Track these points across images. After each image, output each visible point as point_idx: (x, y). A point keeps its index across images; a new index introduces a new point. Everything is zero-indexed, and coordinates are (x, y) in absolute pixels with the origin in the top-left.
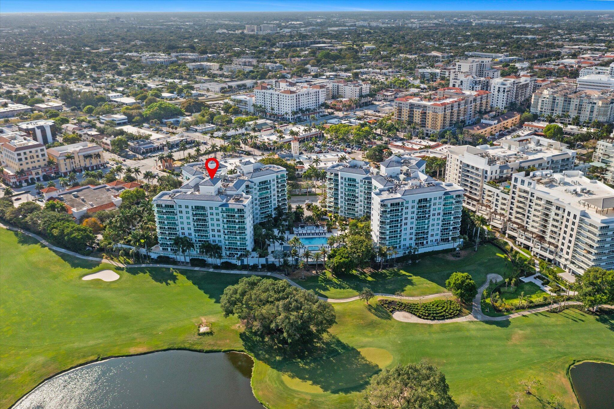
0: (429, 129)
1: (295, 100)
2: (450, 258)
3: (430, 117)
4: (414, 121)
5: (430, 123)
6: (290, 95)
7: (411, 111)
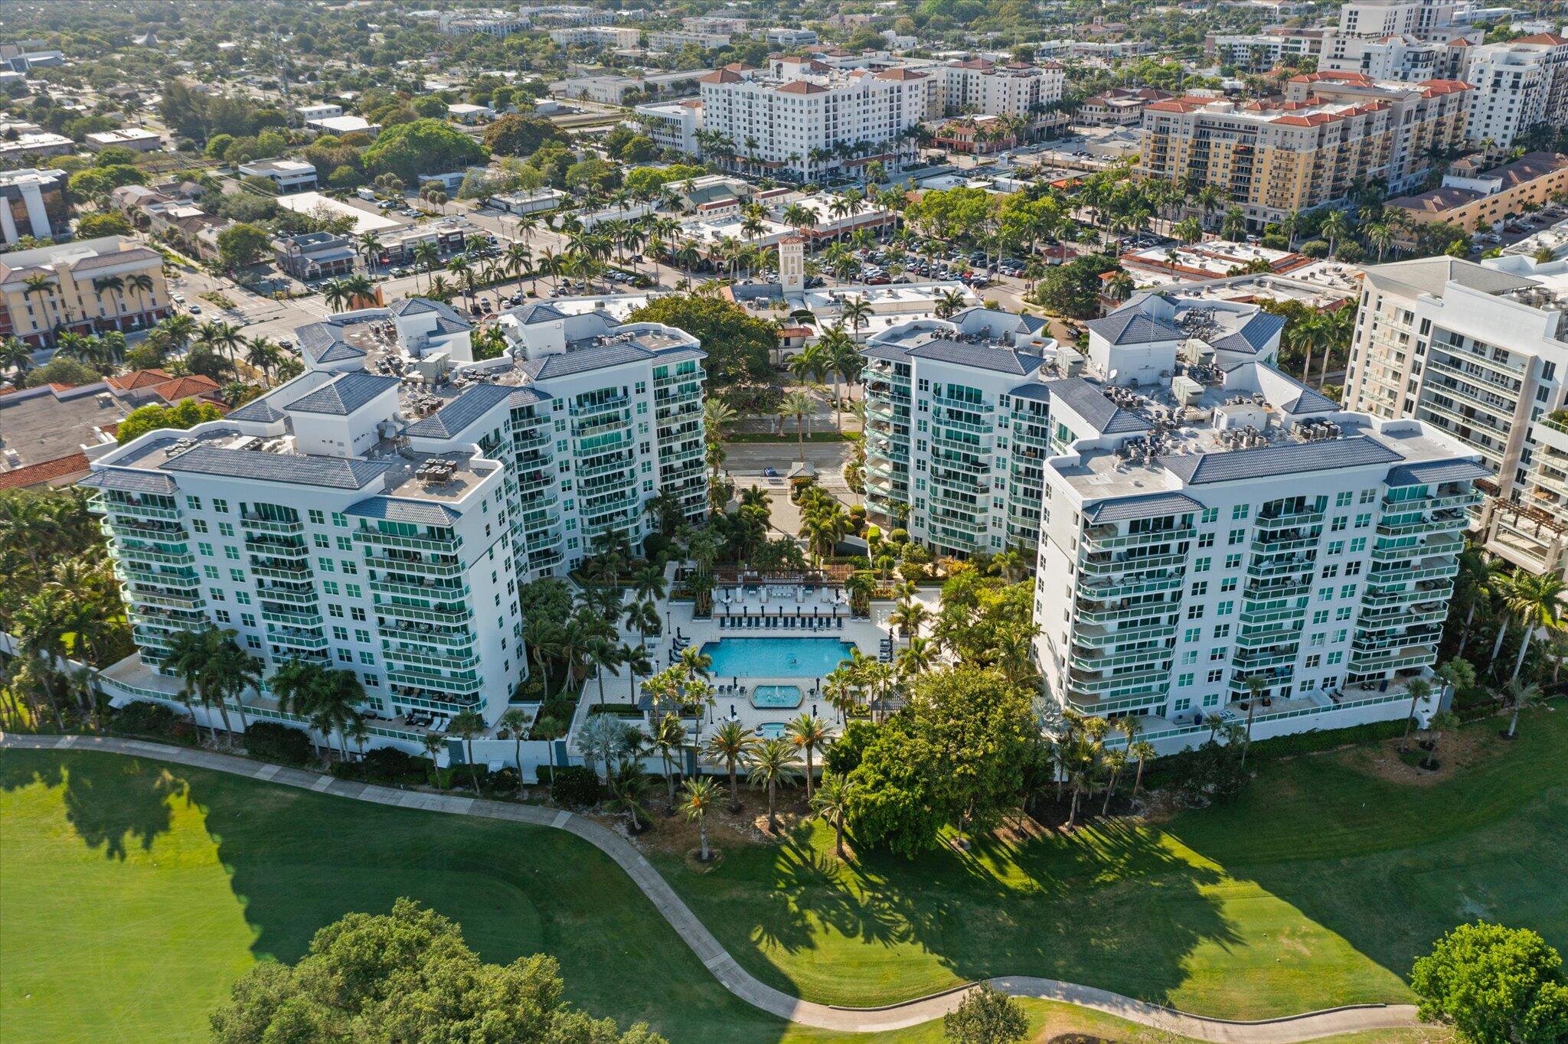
0: (1261, 205)
1: (822, 114)
2: (1394, 771)
3: (1267, 167)
4: (1210, 178)
5: (1264, 186)
6: (805, 98)
7: (1201, 144)
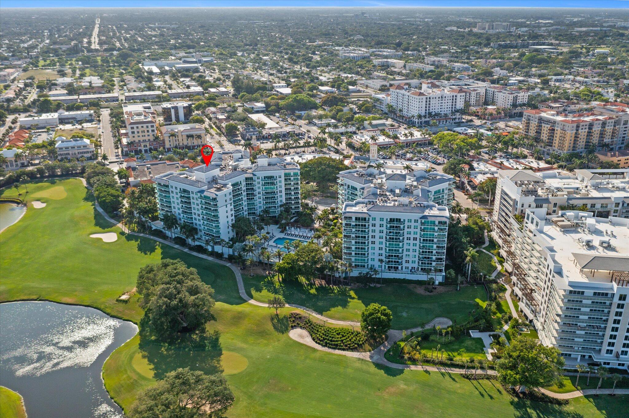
0: (556, 148)
1: (424, 103)
2: (420, 291)
3: (558, 136)
4: (542, 138)
5: (557, 142)
6: (418, 97)
7: (539, 126)
